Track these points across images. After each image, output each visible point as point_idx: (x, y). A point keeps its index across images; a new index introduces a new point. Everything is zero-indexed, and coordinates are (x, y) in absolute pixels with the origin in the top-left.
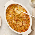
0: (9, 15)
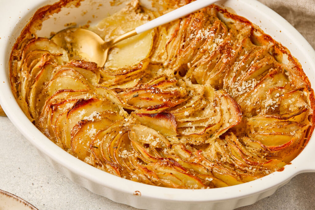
0: (69, 112)
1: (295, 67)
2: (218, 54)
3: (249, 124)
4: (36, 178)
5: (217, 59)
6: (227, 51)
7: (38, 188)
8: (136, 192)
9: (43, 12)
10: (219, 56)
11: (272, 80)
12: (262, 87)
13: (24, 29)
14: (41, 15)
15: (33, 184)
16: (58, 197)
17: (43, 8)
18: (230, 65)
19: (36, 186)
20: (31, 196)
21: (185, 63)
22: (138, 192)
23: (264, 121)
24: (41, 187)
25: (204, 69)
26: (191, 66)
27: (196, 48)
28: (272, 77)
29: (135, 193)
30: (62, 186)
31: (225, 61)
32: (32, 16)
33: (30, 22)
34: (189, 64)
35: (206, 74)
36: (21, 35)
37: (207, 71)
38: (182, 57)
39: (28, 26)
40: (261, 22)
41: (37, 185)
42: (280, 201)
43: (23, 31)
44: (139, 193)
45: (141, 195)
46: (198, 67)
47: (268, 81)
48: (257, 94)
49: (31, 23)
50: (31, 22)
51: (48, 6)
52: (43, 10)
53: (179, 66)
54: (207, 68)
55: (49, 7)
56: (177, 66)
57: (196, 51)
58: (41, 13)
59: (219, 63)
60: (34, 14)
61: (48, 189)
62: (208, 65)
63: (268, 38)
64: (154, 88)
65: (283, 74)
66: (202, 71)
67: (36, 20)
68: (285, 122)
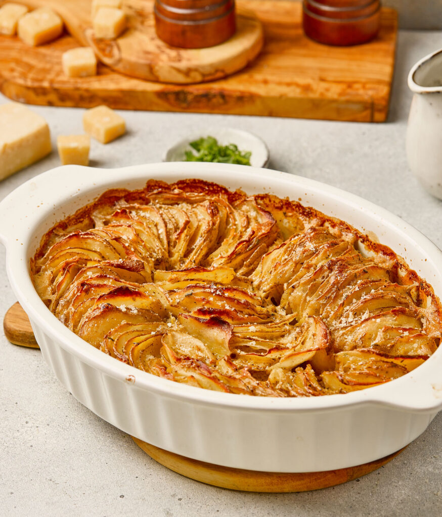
1: (436, 311)
2: (326, 271)
3: (338, 360)
4: (34, 417)
5: (323, 277)
6: (338, 268)
7: (31, 427)
8: (130, 376)
9: (115, 197)
10: (326, 273)
11: (395, 319)
12: (375, 322)
13: (82, 208)
14: (112, 200)
15: (27, 423)
16: (55, 442)
17: (117, 190)
18: (339, 287)
19: (30, 425)
20: (18, 434)
21: (280, 283)
22: (133, 376)
23: (359, 359)
24: (37, 427)
25: (304, 291)
26: (287, 287)
27: (299, 262)
28: (396, 315)
29: (128, 378)
30: (66, 431)
31: (332, 280)
32: (99, 196)
33: (93, 204)
34: (285, 285)
35: (305, 299)
36: (75, 215)
37: (307, 295)
38: (277, 273)
39: (89, 207)
40: (405, 250)
41: (33, 425)
42: (375, 501)
43: (79, 210)
44: (133, 378)
45: (135, 381)
46: (297, 289)
47: (388, 318)
48: (364, 329)
49: (95, 206)
50: (95, 204)
51: (125, 191)
52: (117, 195)
53: (271, 285)
54: (306, 291)
55: (127, 193)
56: (268, 284)
57: (298, 266)
58: (113, 197)
59: (324, 284)
60: (101, 194)
61: (45, 431)
62: (309, 286)
63: (413, 275)
64: (215, 287)
65: (418, 320)
66: (300, 294)
67: (103, 205)
68: (387, 362)
